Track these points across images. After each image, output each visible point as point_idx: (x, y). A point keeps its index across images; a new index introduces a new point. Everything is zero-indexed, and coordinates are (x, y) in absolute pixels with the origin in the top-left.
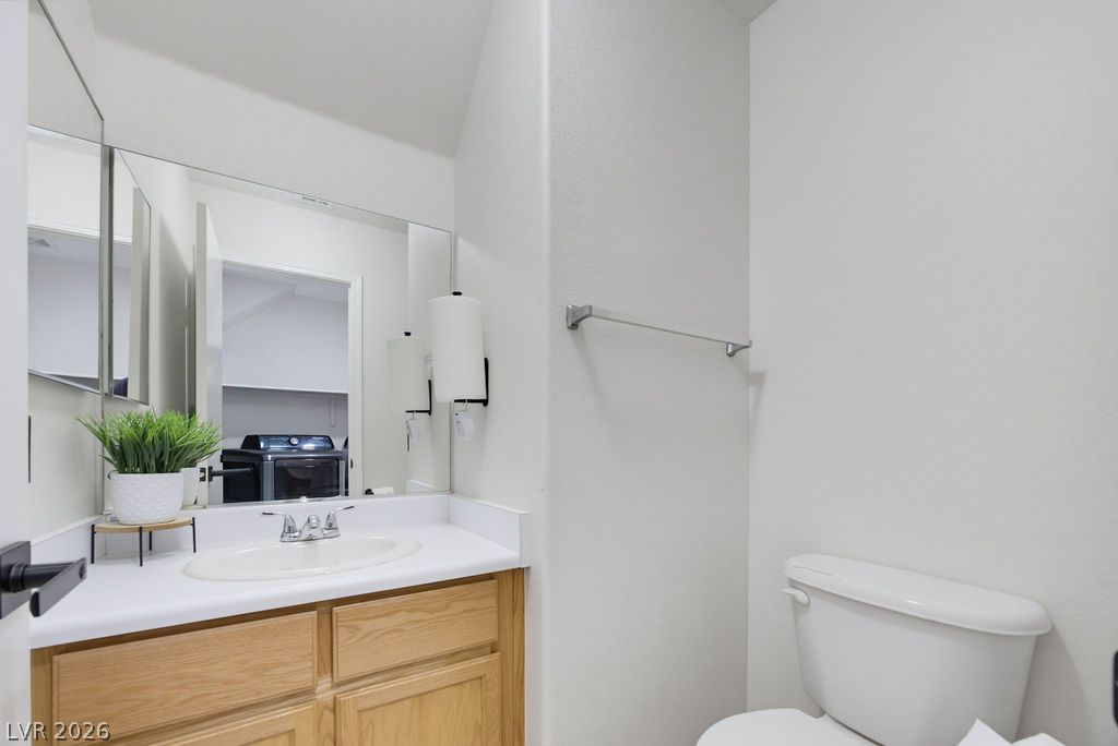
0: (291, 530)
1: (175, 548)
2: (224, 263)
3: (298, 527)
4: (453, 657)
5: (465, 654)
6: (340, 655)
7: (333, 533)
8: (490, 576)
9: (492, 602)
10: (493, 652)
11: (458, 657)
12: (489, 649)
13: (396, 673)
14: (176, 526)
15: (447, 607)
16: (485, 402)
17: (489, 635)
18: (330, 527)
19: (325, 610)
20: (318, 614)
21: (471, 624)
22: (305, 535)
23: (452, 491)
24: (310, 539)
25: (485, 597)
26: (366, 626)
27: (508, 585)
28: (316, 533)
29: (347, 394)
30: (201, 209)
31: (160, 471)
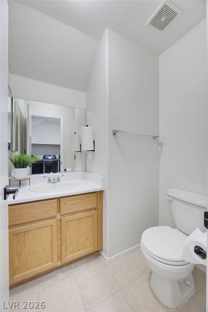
0: (50, 180)
1: (25, 184)
2: (32, 115)
3: (51, 180)
4: (86, 210)
5: (89, 210)
6: (62, 209)
7: (59, 181)
8: (95, 192)
9: (95, 198)
10: (95, 210)
11: (87, 211)
12: (95, 209)
13: (75, 213)
14: (25, 180)
15: (85, 199)
16: (94, 151)
17: (95, 206)
18: (58, 180)
19: (59, 199)
20: (57, 200)
21: (91, 203)
22: (53, 182)
23: (86, 171)
24: (54, 183)
25: (94, 197)
26: (68, 203)
27: (99, 194)
28: (56, 181)
29: (60, 145)
30: (28, 105)
31: (23, 168)
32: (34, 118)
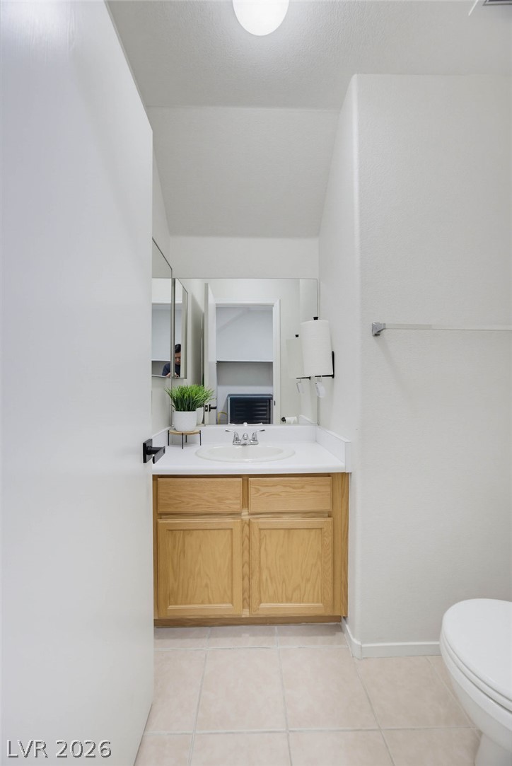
0: (237, 439)
1: (193, 443)
3: (240, 439)
4: (306, 514)
5: (313, 514)
6: (252, 501)
7: (256, 442)
8: (328, 475)
9: (329, 489)
10: (329, 517)
11: (310, 514)
12: (327, 515)
13: (278, 515)
14: (194, 434)
15: (303, 487)
16: (333, 376)
17: (328, 507)
18: (254, 439)
19: (245, 478)
20: (243, 480)
21: (315, 498)
22: (243, 442)
23: (318, 424)
24: (245, 445)
25: (324, 487)
26: (263, 490)
27: (338, 482)
28: (247, 442)
29: (272, 363)
30: (206, 286)
31: (189, 410)
32: (220, 309)
